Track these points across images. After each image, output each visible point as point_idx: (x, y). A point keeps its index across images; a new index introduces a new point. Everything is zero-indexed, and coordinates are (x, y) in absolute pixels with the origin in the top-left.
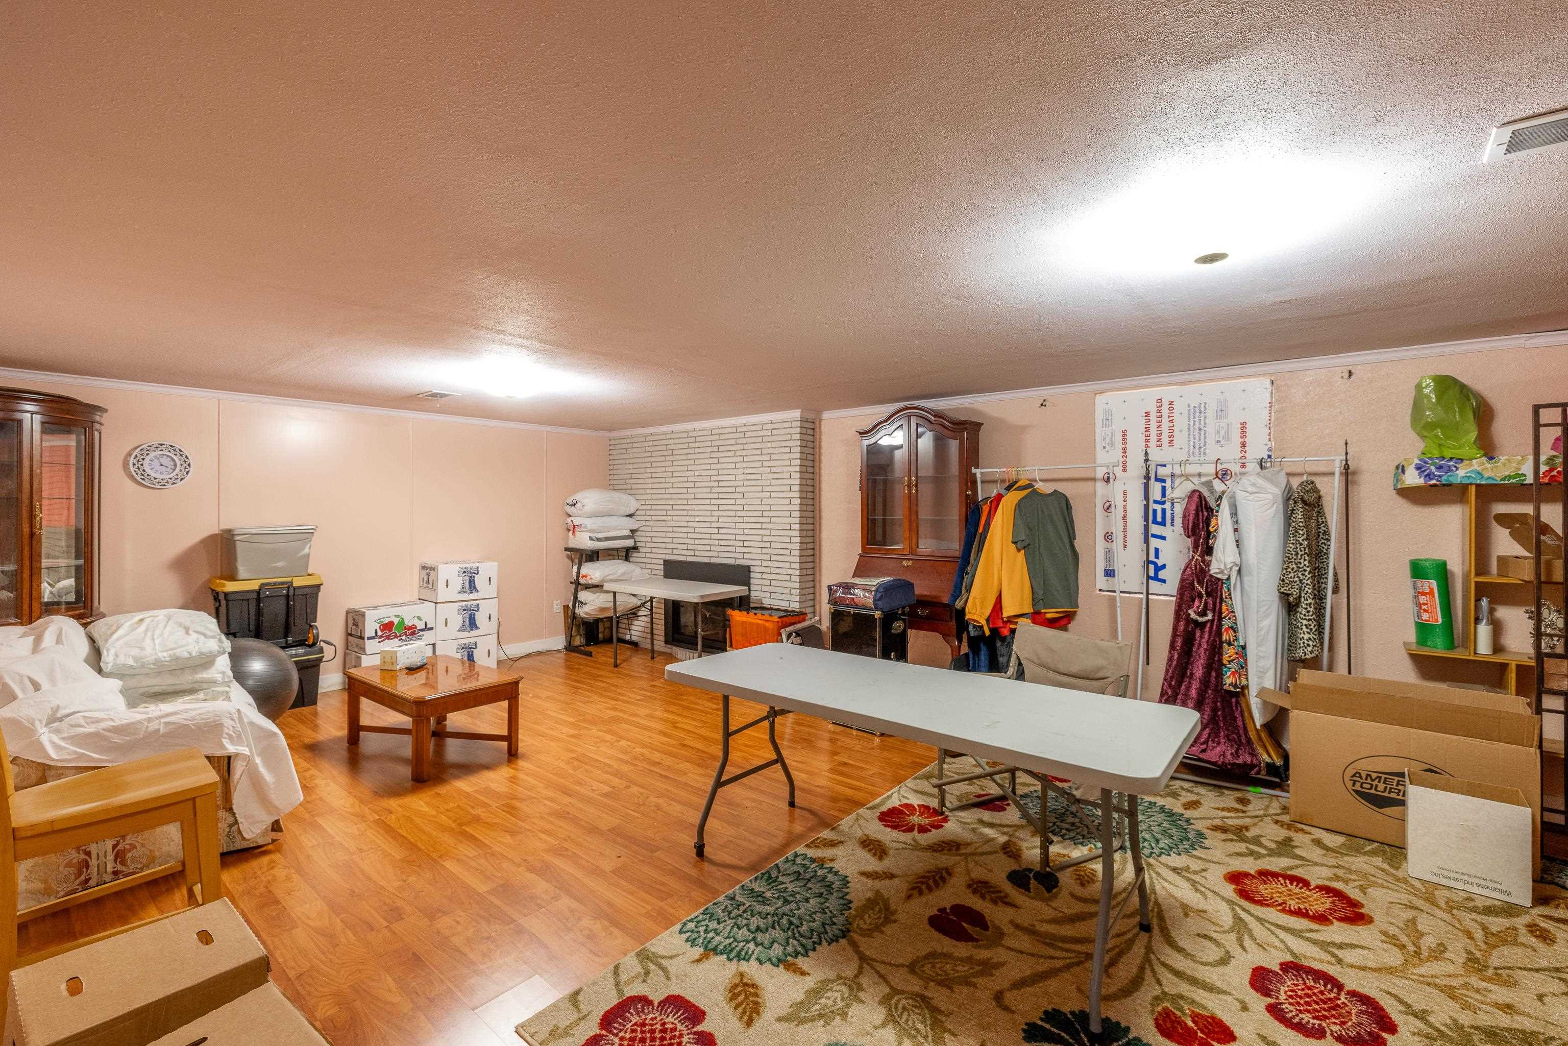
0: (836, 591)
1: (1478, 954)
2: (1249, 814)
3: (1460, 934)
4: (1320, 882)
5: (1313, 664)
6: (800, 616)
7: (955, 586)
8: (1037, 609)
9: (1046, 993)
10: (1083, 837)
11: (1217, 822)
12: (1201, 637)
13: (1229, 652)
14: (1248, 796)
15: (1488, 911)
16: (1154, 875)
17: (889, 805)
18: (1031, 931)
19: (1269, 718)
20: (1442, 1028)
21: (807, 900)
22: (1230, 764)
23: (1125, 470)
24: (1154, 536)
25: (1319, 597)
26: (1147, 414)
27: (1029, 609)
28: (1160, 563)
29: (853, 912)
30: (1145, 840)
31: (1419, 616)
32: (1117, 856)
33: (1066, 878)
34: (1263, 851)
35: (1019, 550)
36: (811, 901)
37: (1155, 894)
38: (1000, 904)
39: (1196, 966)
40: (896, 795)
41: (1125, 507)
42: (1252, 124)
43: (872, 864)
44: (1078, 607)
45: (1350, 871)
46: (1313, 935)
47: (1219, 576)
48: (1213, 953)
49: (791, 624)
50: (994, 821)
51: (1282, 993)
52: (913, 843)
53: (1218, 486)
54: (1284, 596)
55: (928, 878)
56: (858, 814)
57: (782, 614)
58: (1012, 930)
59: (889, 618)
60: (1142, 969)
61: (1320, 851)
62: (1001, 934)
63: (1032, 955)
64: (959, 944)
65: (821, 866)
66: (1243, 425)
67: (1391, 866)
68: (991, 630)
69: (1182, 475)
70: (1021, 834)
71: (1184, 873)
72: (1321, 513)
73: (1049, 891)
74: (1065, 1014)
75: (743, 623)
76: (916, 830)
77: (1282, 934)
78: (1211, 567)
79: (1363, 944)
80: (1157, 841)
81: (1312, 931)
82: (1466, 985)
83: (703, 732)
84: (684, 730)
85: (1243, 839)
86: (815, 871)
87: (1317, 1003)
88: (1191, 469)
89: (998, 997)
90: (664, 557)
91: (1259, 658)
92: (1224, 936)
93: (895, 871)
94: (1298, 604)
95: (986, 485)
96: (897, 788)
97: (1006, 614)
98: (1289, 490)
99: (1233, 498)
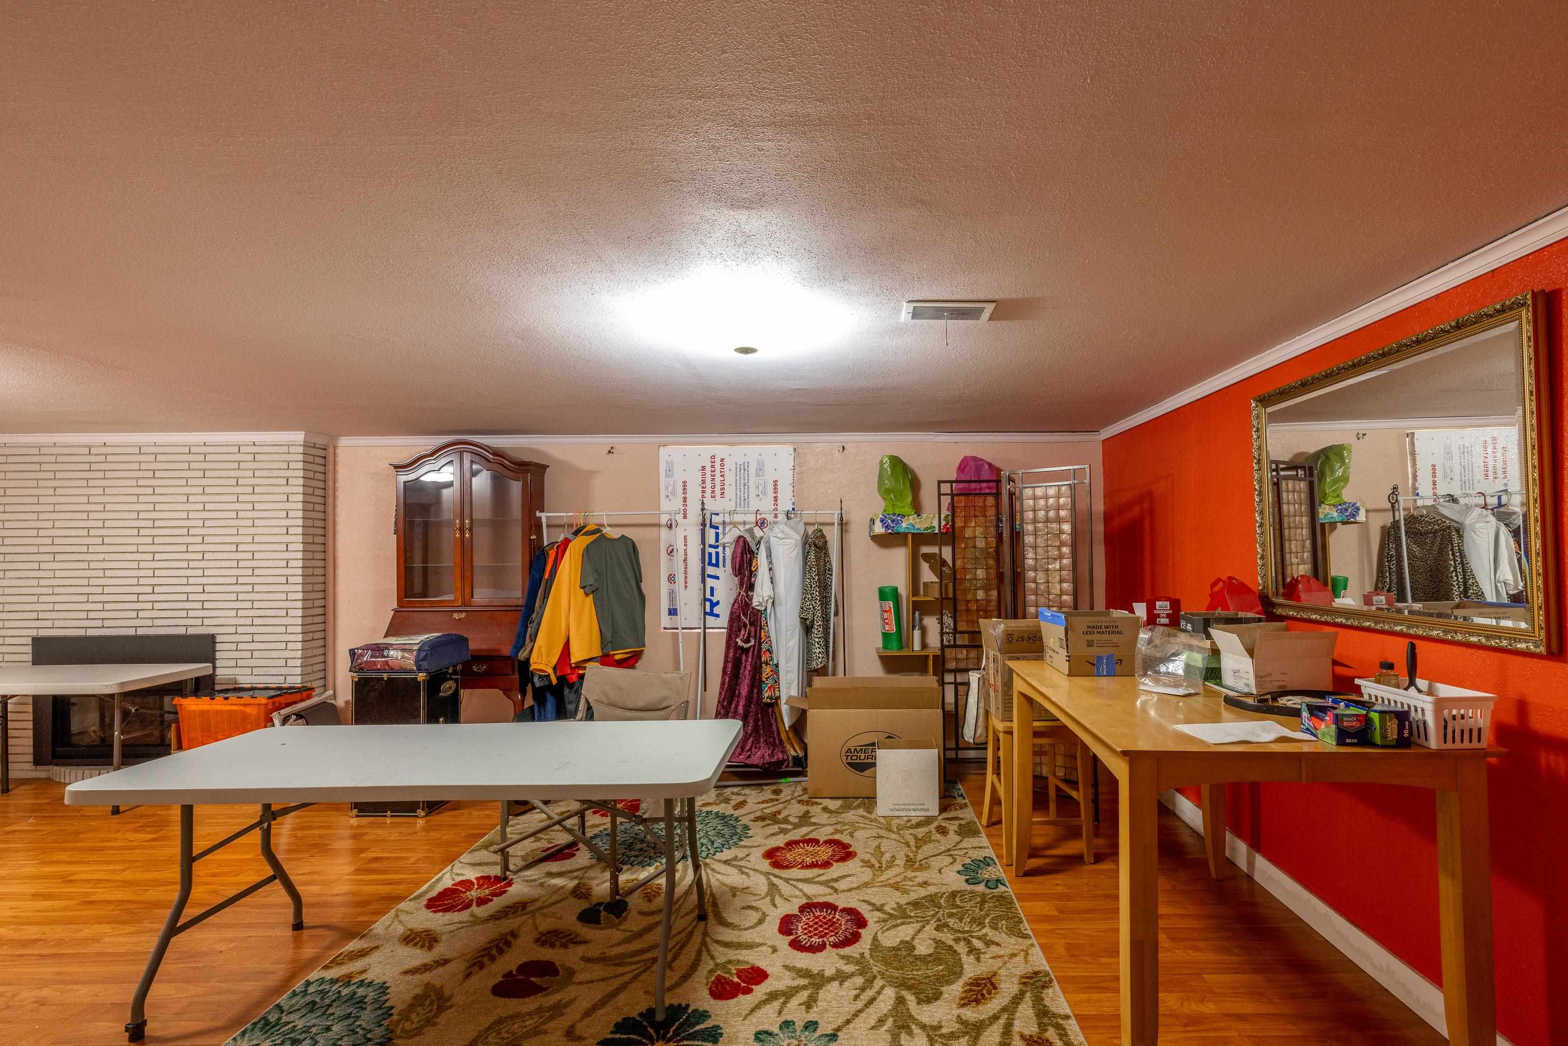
0: (362, 655)
1: (911, 855)
2: (781, 801)
3: (903, 845)
4: (826, 838)
5: (822, 672)
6: (305, 692)
7: (518, 636)
8: (605, 651)
9: (617, 1008)
10: (651, 858)
11: (759, 814)
12: (746, 661)
13: (766, 670)
14: (781, 787)
15: (918, 825)
16: (710, 872)
17: (440, 888)
18: (603, 959)
19: (794, 720)
20: (892, 912)
21: (328, 1029)
22: (768, 763)
23: (685, 517)
24: (710, 576)
25: (826, 620)
26: (703, 468)
27: (597, 652)
28: (715, 600)
29: (395, 1017)
30: (703, 845)
31: (884, 628)
32: (679, 866)
33: (635, 901)
34: (790, 827)
35: (587, 595)
36: (334, 1028)
37: (711, 887)
38: (570, 945)
39: (740, 933)
40: (448, 876)
41: (685, 550)
42: (769, 259)
43: (417, 956)
44: (644, 646)
45: (844, 824)
46: (821, 879)
47: (758, 608)
48: (754, 917)
49: (288, 705)
50: (564, 869)
51: (800, 928)
52: (471, 919)
53: (758, 532)
54: (803, 620)
55: (490, 948)
56: (397, 910)
57: (272, 693)
58: (583, 964)
59: (435, 681)
60: (699, 953)
61: (826, 815)
62: (571, 973)
63: (603, 980)
64: (527, 1000)
65: (348, 984)
66: (775, 482)
67: (868, 812)
68: (558, 679)
69: (731, 523)
70: (591, 873)
71: (733, 863)
72: (827, 555)
73: (618, 916)
74: (634, 1018)
75: (203, 713)
76: (474, 904)
77: (801, 885)
78: (754, 601)
79: (850, 873)
80: (713, 843)
81: (820, 875)
82: (905, 879)
83: (129, 875)
84: (88, 881)
85: (777, 822)
86: (339, 992)
87: (821, 926)
88: (738, 518)
89: (570, 1033)
90: (34, 633)
91: (787, 672)
92: (761, 902)
93: (449, 955)
94: (812, 627)
95: (552, 530)
96: (449, 868)
97: (574, 660)
98: (806, 536)
99: (768, 542)
